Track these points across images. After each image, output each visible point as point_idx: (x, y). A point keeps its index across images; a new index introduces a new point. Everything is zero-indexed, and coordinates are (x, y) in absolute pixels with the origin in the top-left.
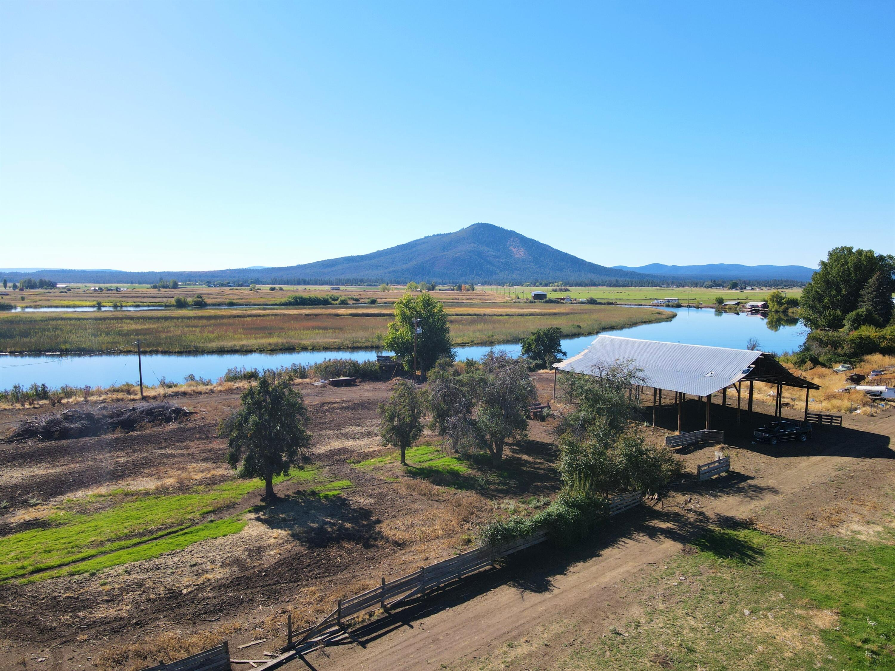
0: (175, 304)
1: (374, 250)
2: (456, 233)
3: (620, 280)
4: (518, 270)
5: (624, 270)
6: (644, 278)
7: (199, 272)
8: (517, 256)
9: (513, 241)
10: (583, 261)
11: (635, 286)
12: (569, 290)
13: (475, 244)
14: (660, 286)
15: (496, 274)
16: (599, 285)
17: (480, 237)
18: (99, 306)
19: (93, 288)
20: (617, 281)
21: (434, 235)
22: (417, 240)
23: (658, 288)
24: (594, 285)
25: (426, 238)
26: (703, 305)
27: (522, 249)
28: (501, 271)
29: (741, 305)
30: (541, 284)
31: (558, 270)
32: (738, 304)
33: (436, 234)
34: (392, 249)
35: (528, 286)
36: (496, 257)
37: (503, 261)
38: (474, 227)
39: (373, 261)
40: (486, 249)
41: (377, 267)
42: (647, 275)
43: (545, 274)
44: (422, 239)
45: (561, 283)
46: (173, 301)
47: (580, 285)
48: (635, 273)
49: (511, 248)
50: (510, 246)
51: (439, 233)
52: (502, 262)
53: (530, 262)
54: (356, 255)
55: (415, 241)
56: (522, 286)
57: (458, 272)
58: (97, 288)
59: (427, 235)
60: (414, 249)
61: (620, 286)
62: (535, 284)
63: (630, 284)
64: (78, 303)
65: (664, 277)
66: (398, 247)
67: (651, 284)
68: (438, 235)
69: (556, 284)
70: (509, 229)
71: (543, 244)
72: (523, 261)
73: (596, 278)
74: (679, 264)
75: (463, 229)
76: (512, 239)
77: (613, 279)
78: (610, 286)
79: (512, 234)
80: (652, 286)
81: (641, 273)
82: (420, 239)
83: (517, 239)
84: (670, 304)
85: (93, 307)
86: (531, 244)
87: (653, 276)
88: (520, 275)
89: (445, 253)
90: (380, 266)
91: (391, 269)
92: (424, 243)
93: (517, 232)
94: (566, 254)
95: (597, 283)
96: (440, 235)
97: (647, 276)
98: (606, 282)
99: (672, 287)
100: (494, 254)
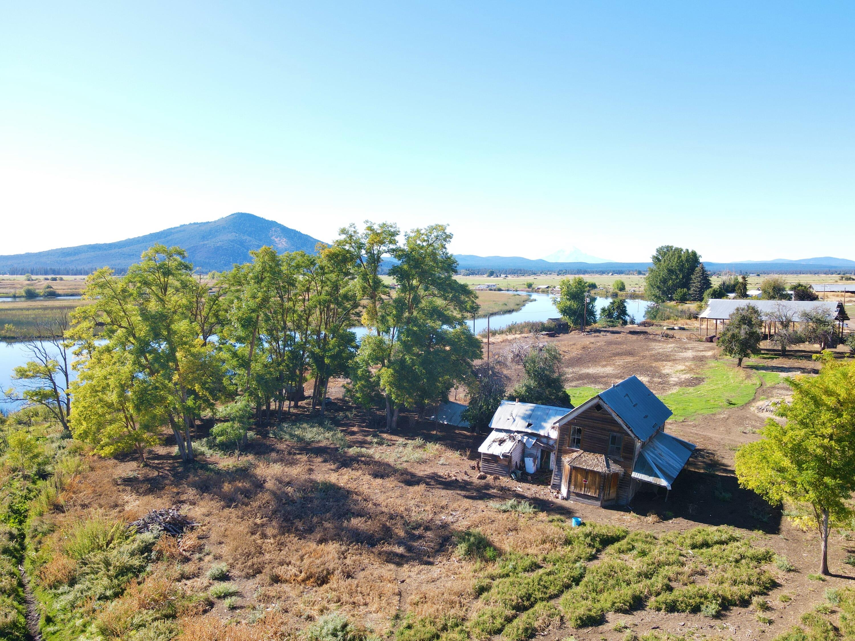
0: (24, 294)
1: (124, 239)
2: (215, 222)
8: (279, 246)
9: (275, 231)
13: (237, 233)
17: (241, 227)
21: (190, 224)
25: (181, 226)
27: (285, 240)
32: (548, 287)
33: (192, 222)
34: (145, 237)
38: (235, 216)
39: (124, 249)
40: (249, 238)
41: (130, 255)
44: (177, 227)
46: (22, 292)
49: (273, 238)
50: (272, 236)
54: (103, 243)
55: (170, 229)
57: (220, 262)
59: (183, 224)
60: (170, 238)
66: (151, 235)
68: (195, 224)
70: (270, 220)
71: (304, 235)
75: (223, 218)
76: (273, 229)
79: (273, 224)
82: (175, 228)
83: (278, 229)
86: (293, 234)
89: (206, 242)
90: (133, 255)
92: (180, 231)
93: (279, 222)
96: (197, 224)
100: (257, 243)
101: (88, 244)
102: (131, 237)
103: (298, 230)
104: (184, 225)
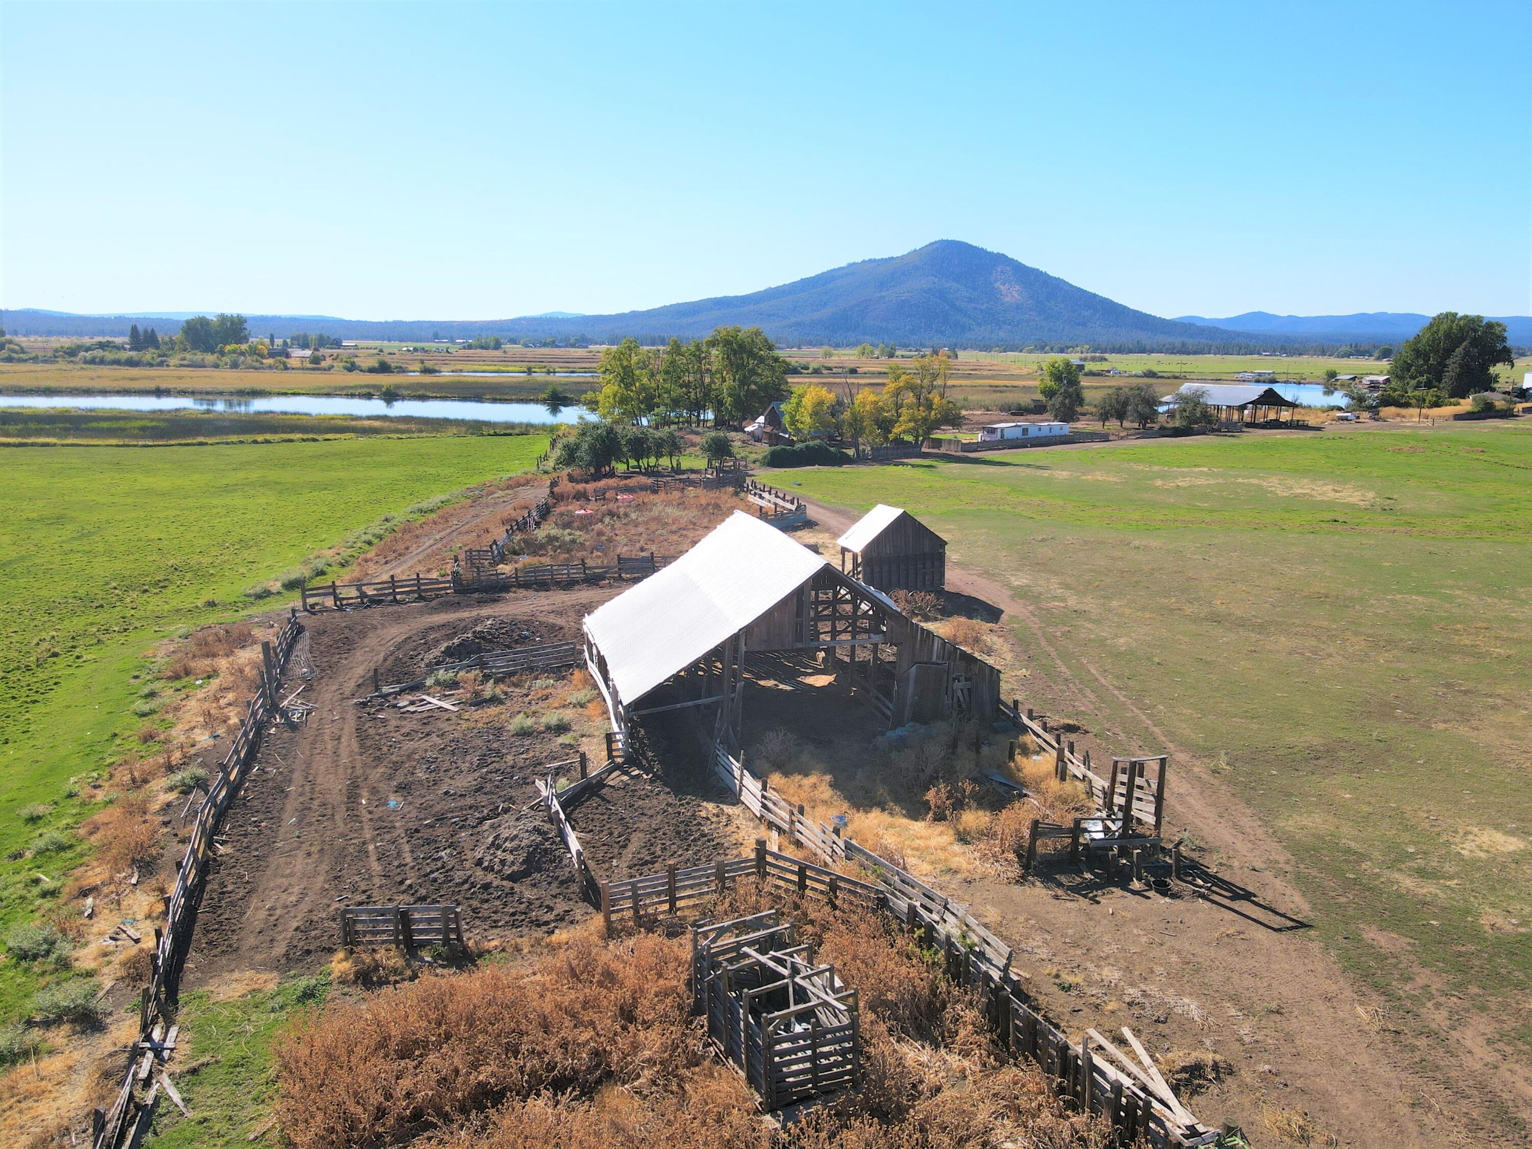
1: (762, 288)
2: (902, 257)
3: (1190, 342)
4: (1009, 324)
5: (1198, 324)
6: (1234, 339)
7: (476, 322)
8: (1007, 299)
9: (1002, 272)
10: (1125, 307)
11: (1215, 354)
12: (1106, 360)
13: (936, 277)
14: (1259, 354)
15: (970, 330)
16: (1152, 351)
17: (945, 266)
18: (530, 371)
19: (405, 349)
20: (1184, 345)
21: (864, 262)
22: (834, 270)
23: (1256, 356)
24: (1143, 350)
25: (850, 265)
26: (1308, 380)
27: (1017, 287)
28: (979, 325)
29: (1357, 381)
30: (1052, 349)
31: (1079, 324)
32: (1354, 379)
33: (867, 259)
34: (794, 284)
35: (1030, 352)
36: (971, 300)
37: (984, 307)
38: (935, 246)
39: (762, 306)
40: (955, 286)
41: (769, 316)
42: (1239, 334)
43: (1056, 331)
44: (843, 268)
45: (1088, 347)
47: (1119, 350)
48: (1218, 329)
49: (997, 285)
50: (996, 281)
51: (872, 258)
52: (981, 310)
53: (1031, 309)
54: (733, 295)
55: (831, 270)
56: (1021, 351)
57: (905, 326)
58: (411, 349)
59: (852, 262)
60: (831, 286)
61: (1189, 354)
62: (1042, 349)
63: (1206, 349)
64: (503, 368)
65: (1270, 337)
66: (803, 281)
67: (1243, 351)
68: (870, 260)
69: (1078, 349)
70: (995, 252)
71: (1054, 278)
72: (1018, 307)
73: (1145, 338)
74: (1301, 314)
75: (915, 250)
76: (999, 269)
77: (1178, 341)
78: (1172, 353)
79: (1001, 259)
80: (1246, 354)
81: (1229, 329)
82: (840, 268)
83: (1009, 268)
84: (1260, 378)
85: (524, 372)
86: (1032, 277)
87: (1249, 336)
88: (1012, 332)
89: (884, 294)
90: (774, 315)
91: (793, 320)
92: (847, 274)
93: (1010, 256)
94: (1095, 295)
95: (1148, 347)
96: (875, 261)
97: (1238, 336)
98: (1164, 345)
99: (1281, 356)
100: (967, 295)
101: (713, 296)
102: (773, 285)
103: (1043, 269)
104: (854, 263)
